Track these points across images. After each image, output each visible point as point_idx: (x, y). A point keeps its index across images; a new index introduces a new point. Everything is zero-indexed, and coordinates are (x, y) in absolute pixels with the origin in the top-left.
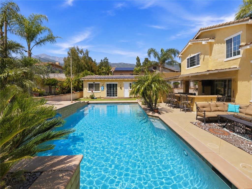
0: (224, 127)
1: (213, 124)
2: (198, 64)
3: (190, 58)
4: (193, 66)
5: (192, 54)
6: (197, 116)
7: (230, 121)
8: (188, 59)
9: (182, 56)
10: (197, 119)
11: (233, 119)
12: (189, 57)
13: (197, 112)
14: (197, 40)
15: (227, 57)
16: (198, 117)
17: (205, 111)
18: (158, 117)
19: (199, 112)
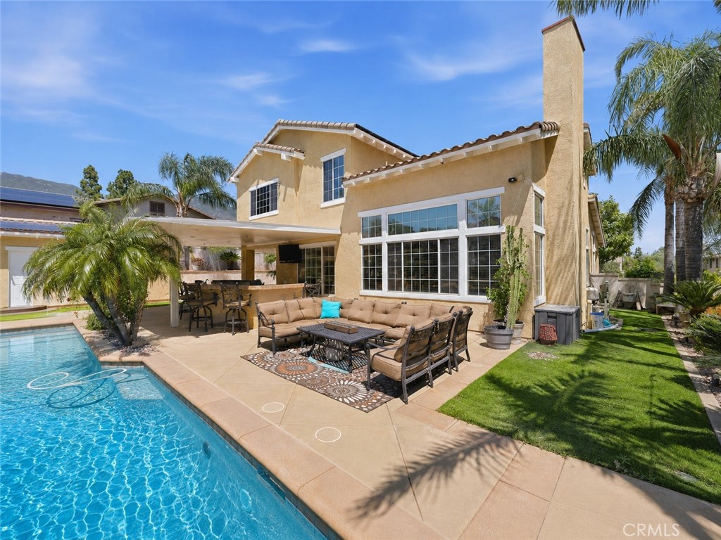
0: (308, 354)
1: (293, 350)
2: (275, 208)
3: (258, 190)
4: (265, 212)
5: (260, 181)
6: (260, 337)
7: (320, 339)
8: (253, 193)
9: (238, 180)
10: (260, 345)
11: (323, 333)
12: (253, 188)
13: (259, 326)
14: (272, 145)
15: (326, 200)
16: (263, 340)
17: (273, 323)
18: (142, 363)
19: (264, 326)
